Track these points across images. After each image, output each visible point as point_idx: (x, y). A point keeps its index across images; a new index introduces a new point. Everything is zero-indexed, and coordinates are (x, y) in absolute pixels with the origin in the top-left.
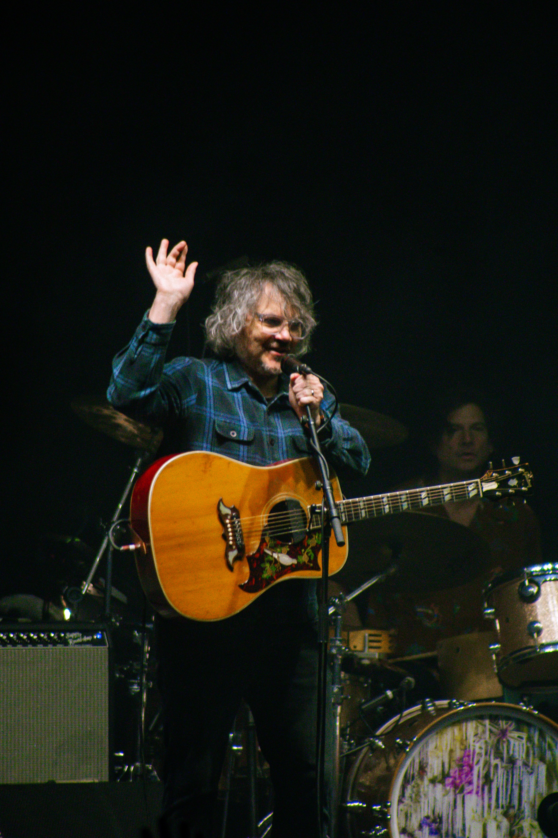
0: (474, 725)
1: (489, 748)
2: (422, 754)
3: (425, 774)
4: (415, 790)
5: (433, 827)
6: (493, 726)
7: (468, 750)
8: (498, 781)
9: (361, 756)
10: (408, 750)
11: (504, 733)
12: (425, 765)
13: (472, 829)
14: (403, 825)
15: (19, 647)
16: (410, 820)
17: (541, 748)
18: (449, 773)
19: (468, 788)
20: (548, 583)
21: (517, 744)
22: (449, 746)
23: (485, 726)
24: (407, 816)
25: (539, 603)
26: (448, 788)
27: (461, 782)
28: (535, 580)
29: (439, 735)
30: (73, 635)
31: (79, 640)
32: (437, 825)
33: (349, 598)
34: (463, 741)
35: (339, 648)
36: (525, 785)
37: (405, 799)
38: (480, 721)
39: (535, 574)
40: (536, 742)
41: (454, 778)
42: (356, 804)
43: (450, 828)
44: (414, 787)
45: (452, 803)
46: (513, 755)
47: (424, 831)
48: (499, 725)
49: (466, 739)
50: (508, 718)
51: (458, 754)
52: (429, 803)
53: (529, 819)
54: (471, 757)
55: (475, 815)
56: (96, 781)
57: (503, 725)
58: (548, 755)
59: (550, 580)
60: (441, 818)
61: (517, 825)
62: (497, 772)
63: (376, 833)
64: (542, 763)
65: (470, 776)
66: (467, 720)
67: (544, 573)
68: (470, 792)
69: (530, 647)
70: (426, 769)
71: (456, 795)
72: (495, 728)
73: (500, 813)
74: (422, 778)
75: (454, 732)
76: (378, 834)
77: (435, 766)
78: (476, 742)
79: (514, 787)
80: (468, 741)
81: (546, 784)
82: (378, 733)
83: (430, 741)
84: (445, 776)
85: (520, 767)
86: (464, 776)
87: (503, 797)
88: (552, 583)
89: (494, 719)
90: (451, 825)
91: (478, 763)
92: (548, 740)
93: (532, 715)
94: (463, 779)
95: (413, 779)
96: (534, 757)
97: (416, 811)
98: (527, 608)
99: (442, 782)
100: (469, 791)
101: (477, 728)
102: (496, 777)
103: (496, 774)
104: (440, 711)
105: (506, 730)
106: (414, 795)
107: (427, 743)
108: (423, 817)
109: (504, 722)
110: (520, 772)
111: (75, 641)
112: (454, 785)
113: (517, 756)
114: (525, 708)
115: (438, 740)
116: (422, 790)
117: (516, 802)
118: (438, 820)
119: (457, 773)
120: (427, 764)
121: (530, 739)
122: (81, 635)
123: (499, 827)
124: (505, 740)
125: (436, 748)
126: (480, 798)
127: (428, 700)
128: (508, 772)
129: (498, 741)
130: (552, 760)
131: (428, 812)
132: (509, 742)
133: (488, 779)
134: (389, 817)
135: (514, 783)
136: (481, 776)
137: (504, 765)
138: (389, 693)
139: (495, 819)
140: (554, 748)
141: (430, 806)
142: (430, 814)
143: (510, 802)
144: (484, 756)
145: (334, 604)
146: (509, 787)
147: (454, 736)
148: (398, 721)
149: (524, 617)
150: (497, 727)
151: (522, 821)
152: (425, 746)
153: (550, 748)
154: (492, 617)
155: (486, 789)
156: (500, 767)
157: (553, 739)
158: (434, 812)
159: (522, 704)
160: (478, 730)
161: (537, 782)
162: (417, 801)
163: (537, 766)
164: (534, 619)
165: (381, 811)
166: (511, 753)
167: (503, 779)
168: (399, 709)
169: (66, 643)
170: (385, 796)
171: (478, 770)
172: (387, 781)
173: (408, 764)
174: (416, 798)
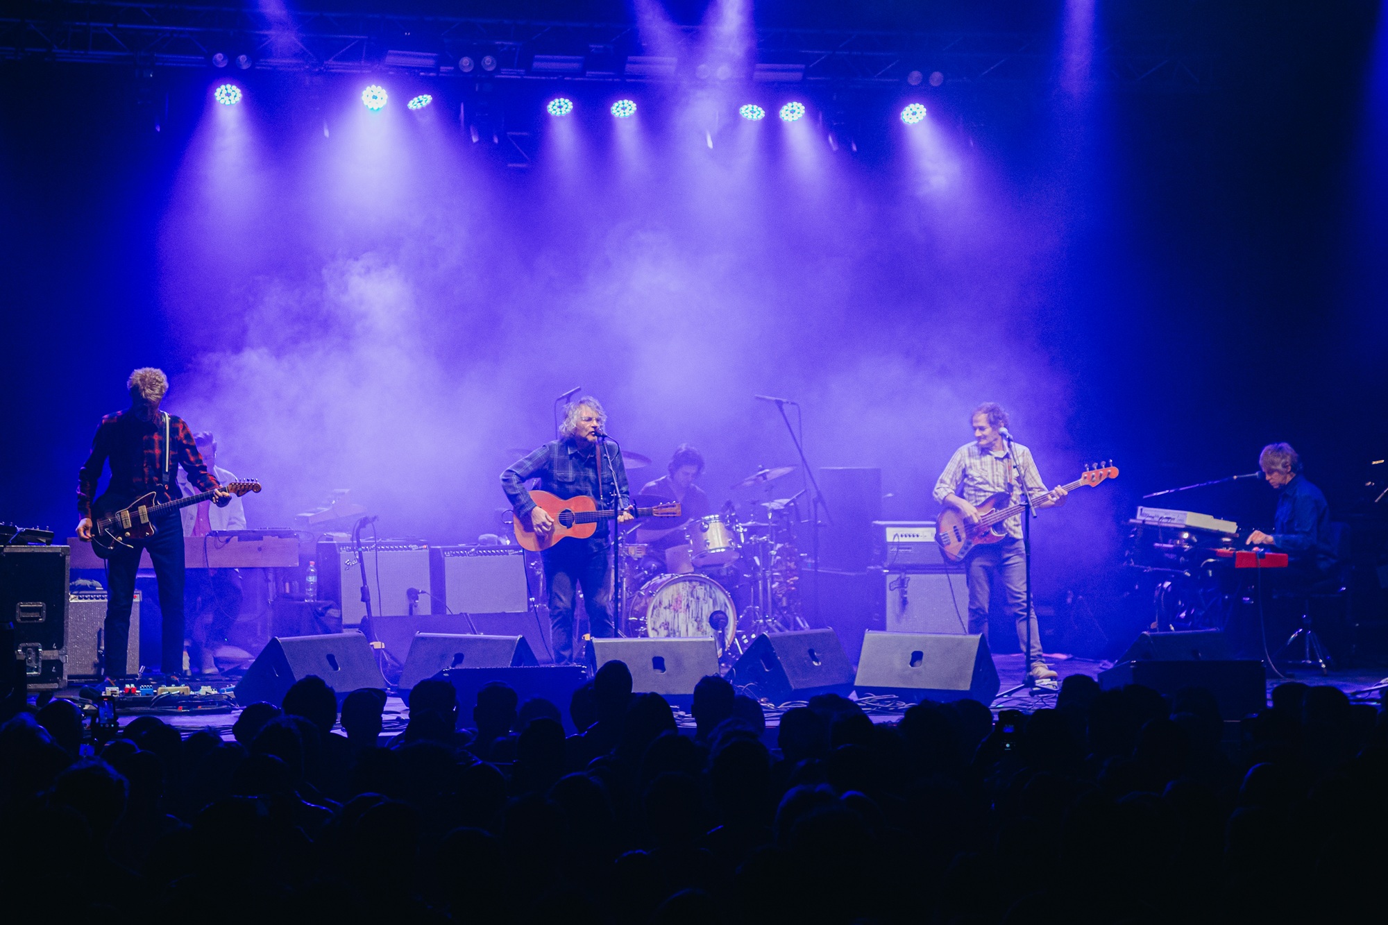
0: (682, 584)
1: (688, 593)
2: (660, 597)
3: (661, 605)
7: (679, 594)
8: (692, 607)
9: (635, 598)
10: (654, 595)
11: (694, 587)
13: (682, 626)
14: (653, 625)
15: (488, 556)
16: (656, 623)
17: (710, 592)
18: (672, 604)
19: (680, 610)
21: (700, 591)
22: (672, 593)
23: (686, 584)
24: (654, 622)
25: (708, 531)
26: (671, 610)
27: (677, 607)
29: (667, 589)
30: (511, 551)
33: (628, 533)
35: (624, 554)
36: (703, 608)
37: (653, 615)
38: (684, 582)
40: (708, 590)
41: (674, 606)
42: (633, 618)
43: (673, 626)
44: (657, 610)
45: (673, 616)
47: (662, 628)
48: (693, 583)
49: (679, 590)
50: (696, 581)
51: (676, 596)
52: (663, 617)
53: (706, 621)
54: (681, 597)
55: (683, 621)
56: (523, 611)
58: (713, 595)
60: (669, 623)
61: (700, 624)
64: (710, 599)
65: (680, 605)
66: (679, 582)
67: (710, 519)
68: (681, 612)
69: (705, 551)
70: (662, 603)
71: (674, 613)
72: (690, 584)
73: (693, 620)
74: (660, 607)
76: (642, 629)
77: (666, 602)
78: (683, 591)
79: (699, 609)
81: (712, 607)
82: (642, 588)
83: (663, 591)
84: (670, 605)
85: (701, 600)
86: (678, 605)
87: (694, 613)
88: (713, 523)
89: (690, 581)
91: (684, 599)
92: (713, 589)
93: (707, 579)
95: (656, 607)
96: (707, 596)
97: (658, 620)
98: (704, 534)
99: (669, 608)
103: (691, 604)
105: (696, 585)
106: (657, 613)
108: (661, 623)
110: (701, 602)
111: (512, 554)
112: (675, 610)
113: (700, 596)
114: (703, 576)
115: (667, 591)
116: (660, 611)
117: (700, 615)
119: (675, 604)
120: (662, 600)
121: (705, 589)
122: (514, 551)
123: (693, 626)
125: (666, 594)
126: (685, 614)
128: (696, 602)
129: (692, 590)
130: (714, 597)
131: (663, 620)
132: (696, 590)
133: (688, 606)
134: (647, 622)
135: (699, 607)
136: (685, 605)
137: (695, 600)
138: (646, 572)
139: (691, 622)
143: (697, 615)
144: (686, 596)
145: (621, 535)
146: (697, 609)
147: (673, 588)
148: (650, 583)
149: (702, 538)
151: (702, 622)
152: (661, 593)
153: (714, 592)
155: (687, 610)
156: (693, 601)
158: (665, 620)
159: (702, 574)
160: (683, 586)
161: (709, 607)
162: (659, 616)
163: (708, 600)
165: (643, 621)
166: (698, 595)
167: (694, 605)
168: (650, 578)
169: (507, 554)
170: (645, 615)
171: (684, 603)
172: (645, 608)
173: (654, 601)
174: (658, 615)
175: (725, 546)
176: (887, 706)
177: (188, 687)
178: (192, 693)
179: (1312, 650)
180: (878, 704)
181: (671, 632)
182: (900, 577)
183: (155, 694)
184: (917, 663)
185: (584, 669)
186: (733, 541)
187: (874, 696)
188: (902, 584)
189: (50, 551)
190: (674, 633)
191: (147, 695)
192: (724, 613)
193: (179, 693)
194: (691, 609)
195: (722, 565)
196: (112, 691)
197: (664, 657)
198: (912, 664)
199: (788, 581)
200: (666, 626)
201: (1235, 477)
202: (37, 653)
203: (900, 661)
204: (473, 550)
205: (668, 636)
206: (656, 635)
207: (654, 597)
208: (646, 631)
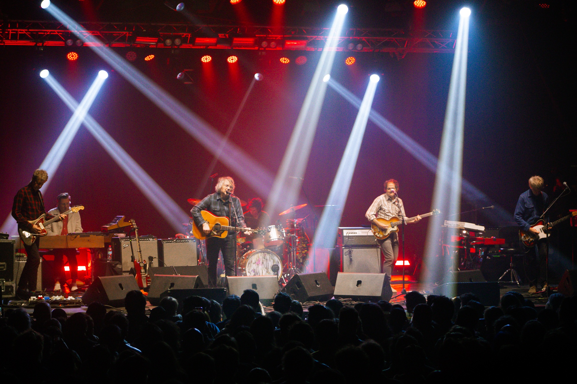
1: (263, 257)
6: (263, 254)
9: (241, 259)
11: (265, 255)
13: (260, 271)
14: (248, 271)
15: (181, 243)
19: (259, 265)
20: (271, 229)
21: (268, 256)
22: (256, 257)
24: (249, 269)
25: (270, 232)
30: (190, 241)
32: (254, 271)
34: (259, 257)
36: (269, 263)
37: (249, 266)
42: (240, 268)
43: (256, 271)
47: (252, 272)
50: (266, 252)
51: (258, 259)
54: (260, 259)
55: (261, 269)
56: (195, 265)
58: (273, 258)
62: (264, 261)
63: (244, 273)
66: (259, 253)
67: (271, 227)
69: (269, 240)
73: (265, 268)
74: (251, 263)
75: (257, 255)
78: (261, 256)
79: (267, 264)
84: (255, 262)
85: (268, 260)
87: (265, 265)
88: (273, 229)
89: (264, 252)
93: (270, 252)
94: (259, 263)
99: (255, 263)
104: (254, 252)
108: (252, 270)
112: (257, 264)
115: (254, 256)
117: (268, 266)
119: (257, 262)
120: (252, 260)
121: (270, 256)
123: (265, 270)
125: (254, 258)
126: (261, 266)
128: (266, 261)
133: (263, 263)
134: (246, 270)
138: (245, 249)
144: (262, 259)
151: (269, 269)
152: (252, 258)
158: (254, 268)
159: (268, 250)
160: (261, 254)
161: (271, 263)
163: (271, 260)
165: (244, 269)
166: (267, 258)
167: (265, 263)
170: (245, 266)
171: (261, 261)
172: (245, 264)
173: (249, 261)
174: (251, 266)
175: (277, 238)
176: (348, 303)
177: (63, 297)
178: (65, 299)
179: (513, 277)
180: (344, 302)
182: (349, 250)
183: (50, 299)
184: (359, 285)
185: (225, 289)
186: (281, 236)
187: (342, 299)
188: (350, 253)
189: (7, 242)
190: (257, 274)
191: (47, 300)
192: (277, 265)
193: (60, 299)
195: (276, 246)
196: (33, 298)
197: (256, 284)
198: (357, 285)
199: (303, 252)
201: (483, 208)
202: (3, 282)
203: (352, 285)
204: (175, 240)
206: (250, 275)
207: (249, 259)
208: (246, 273)
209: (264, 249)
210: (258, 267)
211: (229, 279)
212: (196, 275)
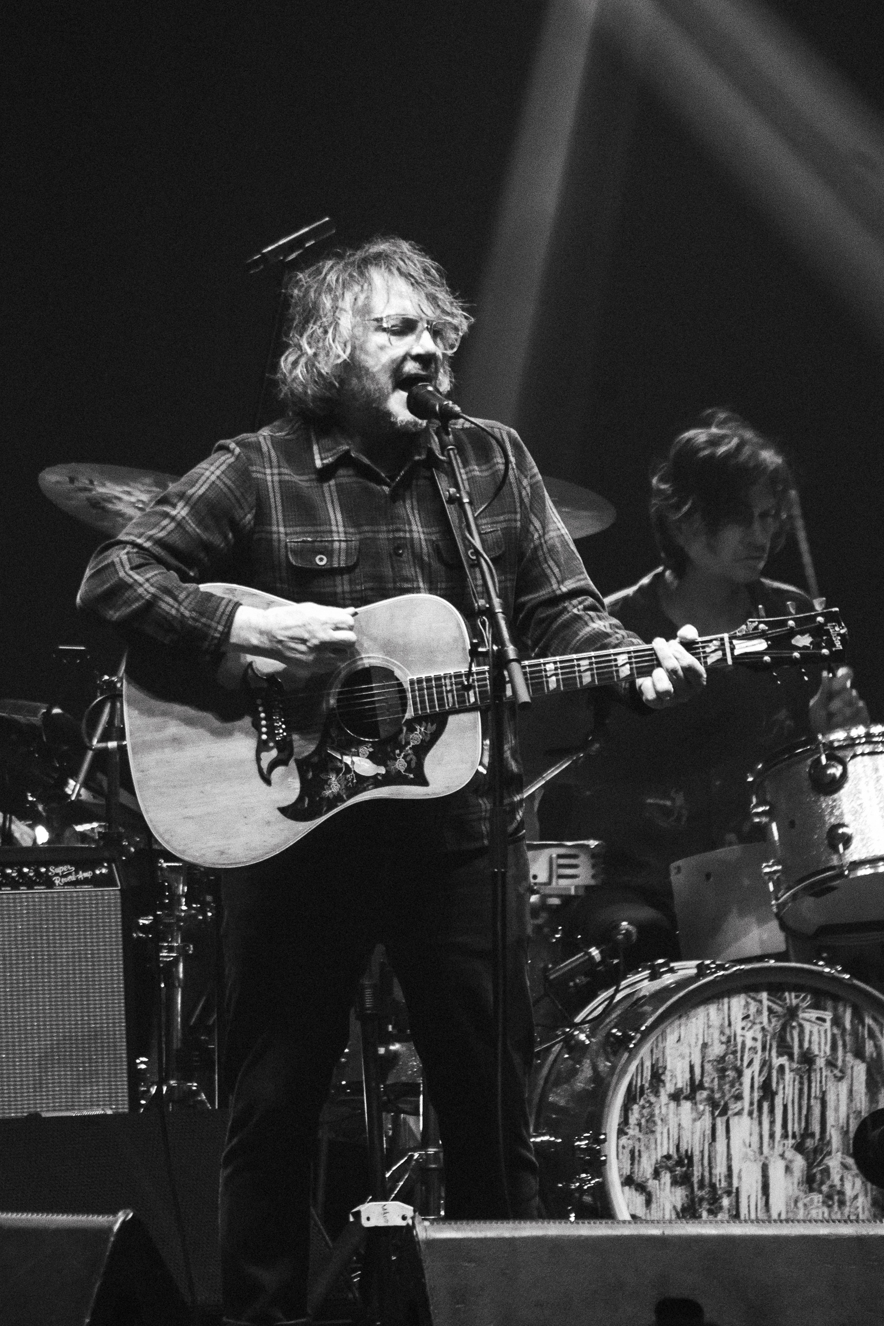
0: (743, 1002)
1: (768, 1038)
2: (655, 1051)
3: (661, 1084)
4: (645, 1112)
5: (677, 1173)
6: (774, 1002)
7: (732, 1042)
8: (784, 1093)
9: (552, 1057)
10: (632, 1046)
11: (792, 1013)
12: (660, 1071)
13: (743, 1174)
14: (627, 1171)
16: (639, 1161)
17: (855, 1033)
18: (701, 1081)
19: (735, 1107)
20: (859, 758)
21: (815, 1030)
22: (701, 1038)
23: (761, 1002)
24: (634, 1156)
25: (844, 795)
26: (701, 1107)
27: (723, 1096)
28: (836, 755)
29: (683, 1020)
30: (60, 870)
31: (72, 878)
32: (684, 1169)
36: (831, 1098)
37: (629, 1128)
38: (752, 994)
39: (836, 744)
40: (848, 1026)
41: (712, 1090)
42: (548, 1138)
43: (707, 1174)
44: (643, 1107)
45: (708, 1132)
46: (809, 1049)
47: (663, 1181)
48: (785, 999)
49: (730, 1025)
50: (797, 988)
51: (717, 1050)
52: (669, 1134)
53: (839, 1154)
54: (739, 1055)
55: (748, 1150)
56: (109, 1112)
57: (791, 1000)
58: (869, 1047)
59: (863, 754)
60: (690, 1158)
61: (819, 1165)
62: (783, 1079)
63: (581, 1187)
64: (858, 1061)
65: (737, 1086)
66: (730, 993)
67: (851, 743)
68: (739, 1113)
69: (833, 868)
70: (663, 1077)
71: (714, 1119)
72: (777, 1004)
73: (790, 1146)
74: (657, 1094)
75: (708, 1014)
76: (586, 1187)
77: (678, 1073)
78: (746, 1029)
79: (813, 1102)
80: (733, 1027)
81: (866, 1094)
82: (579, 1019)
83: (668, 1031)
84: (695, 1087)
85: (821, 1069)
86: (727, 1087)
87: (793, 1120)
88: (866, 757)
89: (776, 990)
90: (707, 1169)
91: (750, 1063)
92: (868, 1021)
93: (840, 981)
94: (726, 1091)
95: (642, 1093)
96: (845, 1052)
97: (647, 1148)
98: (826, 802)
99: (691, 1097)
100: (736, 1110)
101: (747, 1004)
102: (781, 1087)
103: (781, 1081)
104: (684, 979)
105: (797, 1006)
106: (643, 1121)
107: (664, 1033)
108: (659, 1158)
109: (793, 995)
110: (821, 1076)
111: (64, 880)
112: (713, 1103)
113: (815, 1049)
114: (827, 970)
115: (683, 1028)
116: (657, 1112)
117: (816, 1128)
118: (686, 1161)
119: (716, 1081)
120: (665, 1068)
121: (837, 1022)
122: (73, 869)
123: (788, 1169)
124: (794, 1024)
125: (679, 1041)
126: (756, 1122)
127: (661, 961)
128: (801, 1077)
129: (783, 1028)
130: (875, 1055)
131: (668, 1149)
132: (801, 1026)
133: (767, 1092)
134: (603, 1158)
135: (813, 1095)
136: (756, 1085)
137: (795, 1066)
138: (595, 952)
139: (782, 1156)
140: (878, 1034)
141: (671, 1136)
142: (672, 1151)
143: (806, 1128)
144: (760, 1052)
146: (805, 1102)
147: (708, 1020)
148: (613, 997)
149: (821, 817)
150: (780, 1003)
151: (827, 1158)
152: (660, 1039)
153: (872, 1035)
154: (764, 820)
155: (766, 1105)
156: (787, 1070)
157: (875, 1019)
158: (678, 1147)
159: (821, 963)
160: (748, 1009)
161: (851, 1092)
162: (650, 1131)
163: (849, 1065)
164: (838, 821)
165: (588, 1150)
166: (806, 1045)
167: (794, 1089)
168: (613, 978)
169: (50, 884)
170: (596, 1123)
171: (751, 1075)
172: (598, 1099)
173: (632, 1068)
174: (648, 1126)
181: (699, 1193)
190: (715, 1201)
194: (778, 1101)
197: (701, 1301)
200: (679, 1170)
205: (689, 1212)
206: (641, 1212)
207: (633, 1053)
208: (602, 1193)
209: (778, 957)
210: (720, 1123)
211: (432, 1243)
212: (114, 1212)
